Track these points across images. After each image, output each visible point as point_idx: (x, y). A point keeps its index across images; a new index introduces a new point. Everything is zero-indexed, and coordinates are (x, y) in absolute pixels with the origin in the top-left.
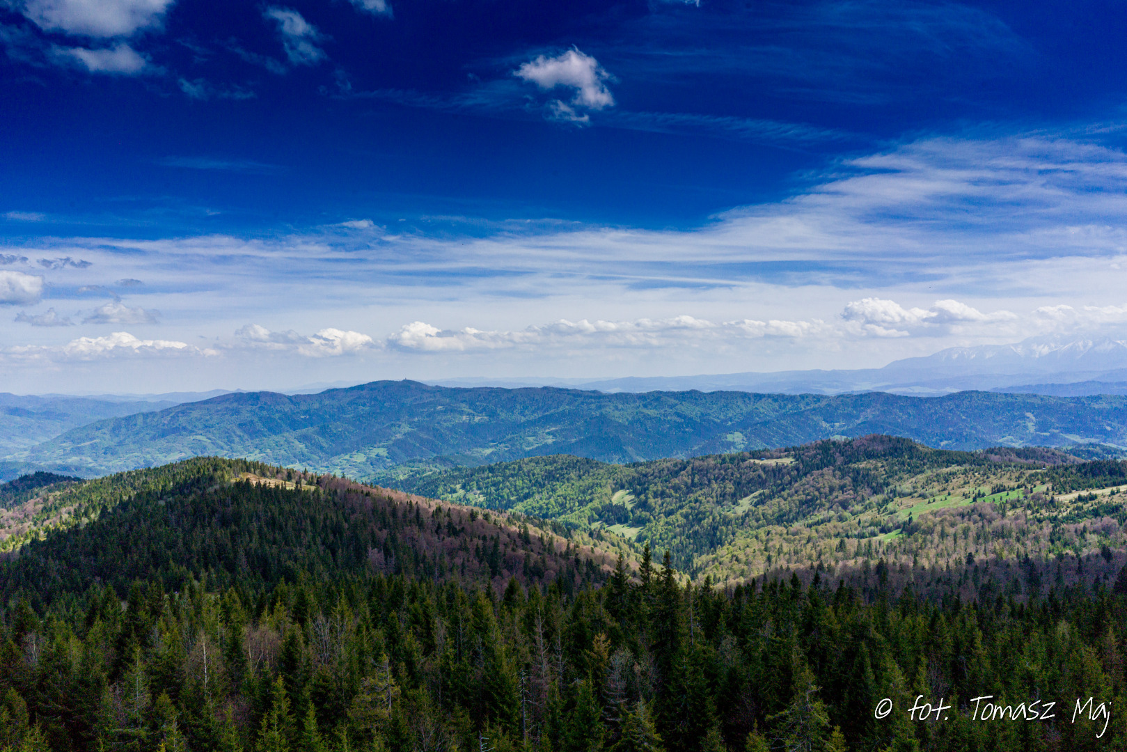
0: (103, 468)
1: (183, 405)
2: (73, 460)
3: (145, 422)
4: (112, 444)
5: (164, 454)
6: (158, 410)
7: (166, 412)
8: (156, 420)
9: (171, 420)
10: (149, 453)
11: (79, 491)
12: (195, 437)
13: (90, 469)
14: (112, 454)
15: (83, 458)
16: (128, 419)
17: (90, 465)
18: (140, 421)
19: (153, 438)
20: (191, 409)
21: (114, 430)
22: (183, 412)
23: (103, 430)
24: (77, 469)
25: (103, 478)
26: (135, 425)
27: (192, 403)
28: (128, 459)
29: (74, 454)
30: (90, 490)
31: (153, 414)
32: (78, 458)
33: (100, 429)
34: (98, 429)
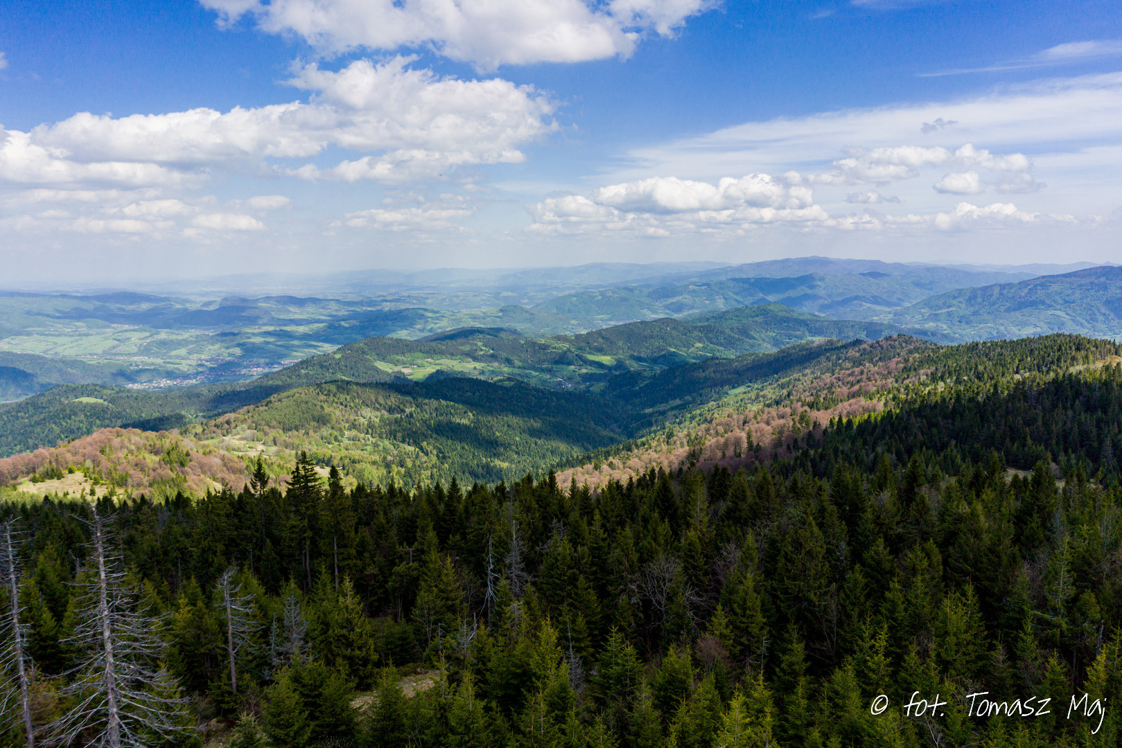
0: (957, 336)
1: (1043, 277)
2: (930, 325)
3: (1001, 294)
4: (967, 312)
5: (1019, 327)
6: (1016, 282)
7: (1024, 284)
8: (1013, 291)
9: (1029, 293)
10: (1003, 325)
11: (936, 355)
12: (1053, 312)
13: (945, 336)
14: (967, 323)
15: (939, 324)
16: (985, 289)
17: (945, 332)
18: (996, 291)
19: (1008, 310)
20: (1051, 282)
21: (970, 300)
22: (1042, 285)
23: (961, 299)
24: (933, 334)
25: (959, 346)
26: (991, 295)
27: (1053, 276)
28: (981, 329)
29: (932, 320)
30: (946, 356)
31: (1010, 285)
32: (935, 325)
33: (956, 298)
34: (955, 298)
